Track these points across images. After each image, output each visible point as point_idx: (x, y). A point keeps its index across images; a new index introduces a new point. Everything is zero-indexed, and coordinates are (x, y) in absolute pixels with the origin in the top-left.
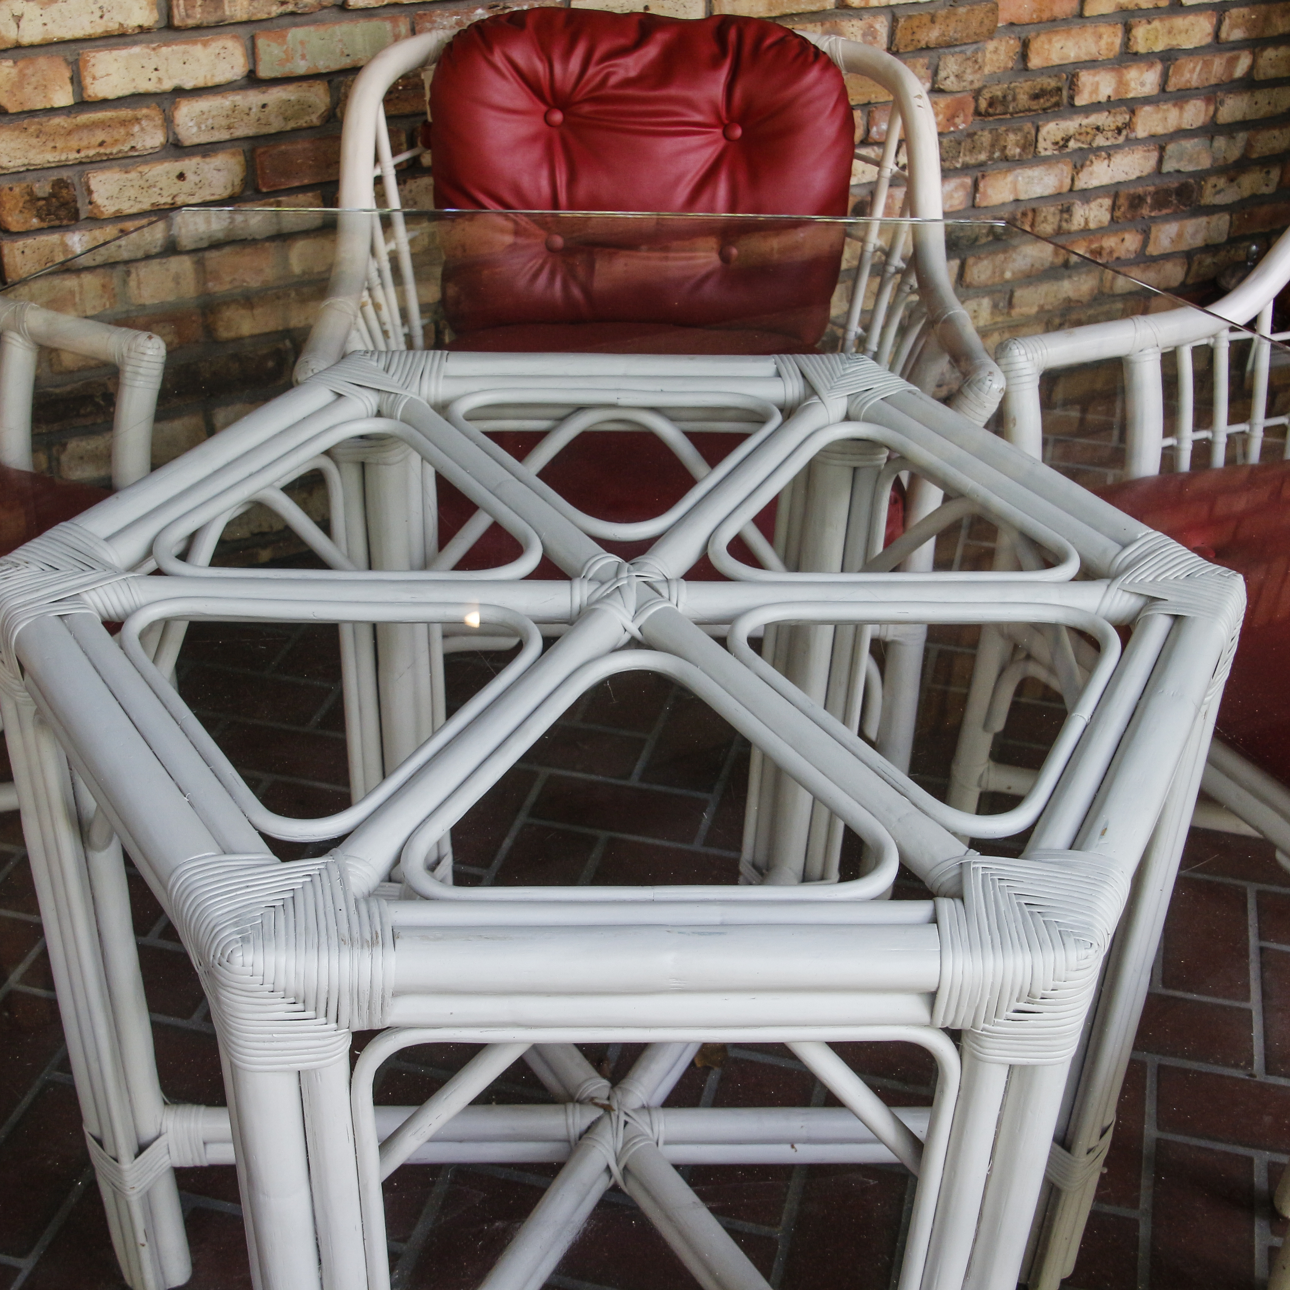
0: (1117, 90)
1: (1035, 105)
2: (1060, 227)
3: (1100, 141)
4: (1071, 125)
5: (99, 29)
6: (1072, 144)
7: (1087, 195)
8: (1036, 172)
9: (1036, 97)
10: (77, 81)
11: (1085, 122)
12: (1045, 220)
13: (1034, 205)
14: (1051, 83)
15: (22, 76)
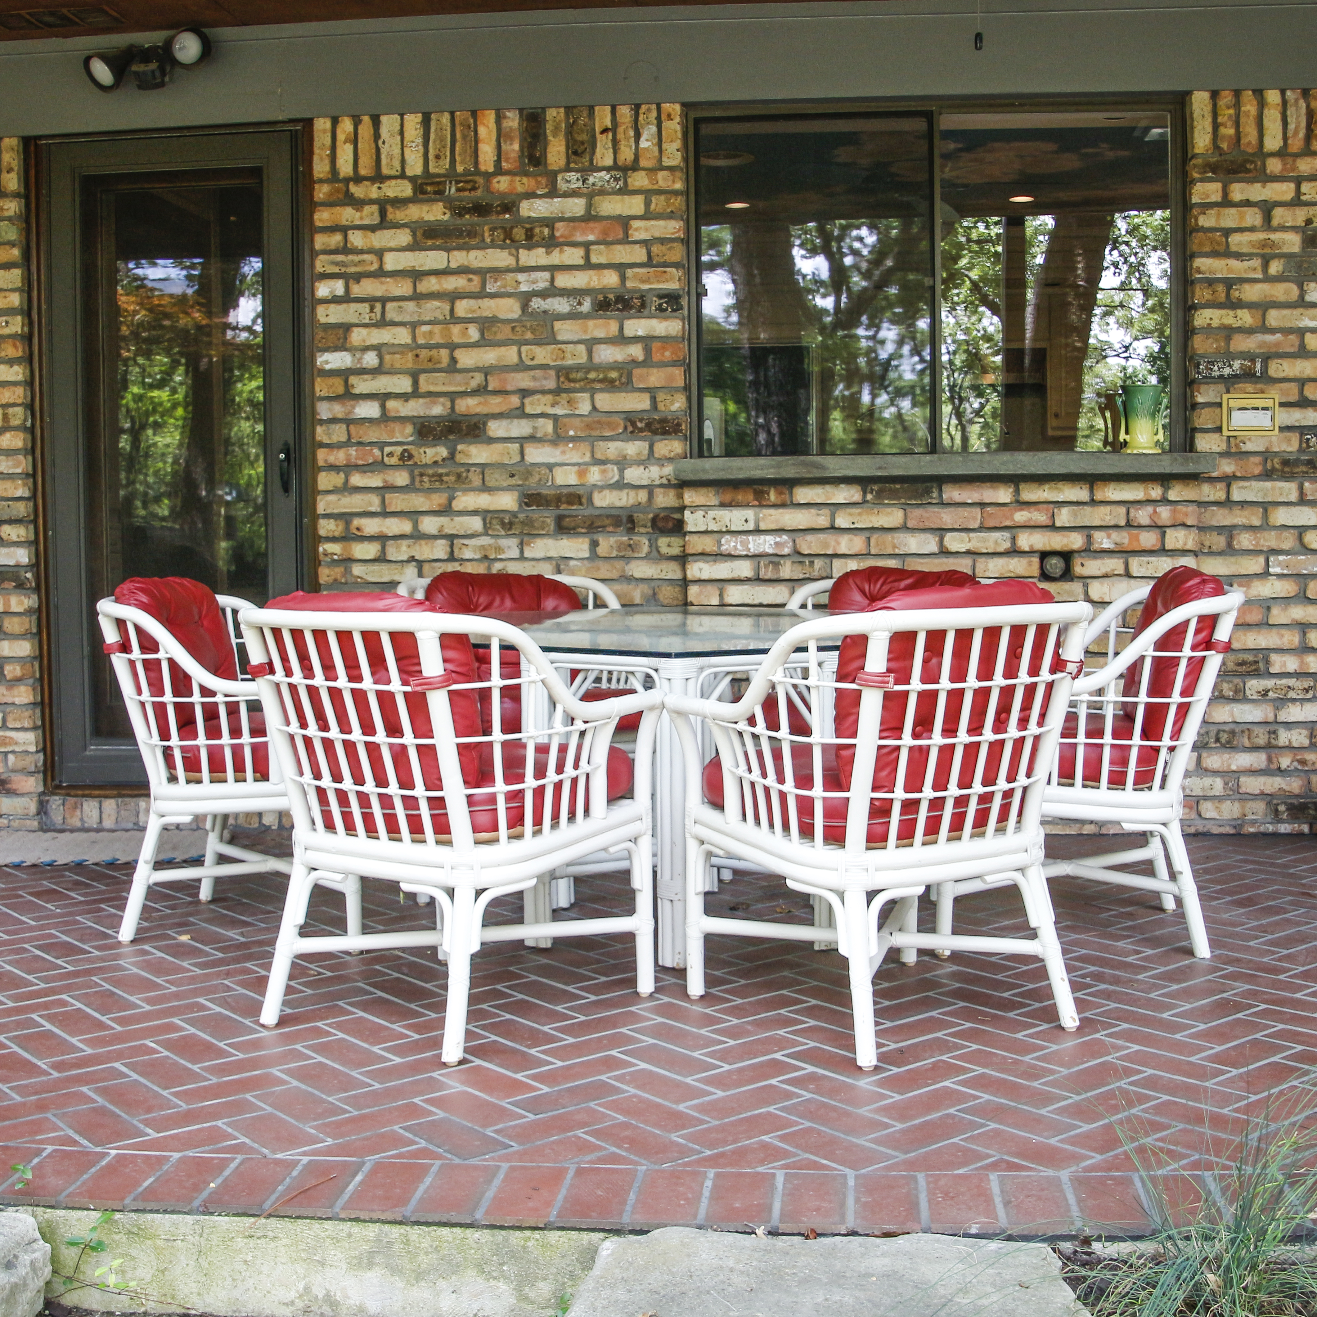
0: (1301, 667)
1: (1239, 669)
2: (1269, 742)
3: (1292, 695)
4: (1269, 683)
5: (729, 576)
6: (1270, 694)
7: (1288, 725)
8: (1247, 707)
9: (1240, 664)
10: (721, 596)
11: (1278, 682)
12: (1257, 736)
13: (1249, 726)
14: (1250, 657)
15: (701, 591)
